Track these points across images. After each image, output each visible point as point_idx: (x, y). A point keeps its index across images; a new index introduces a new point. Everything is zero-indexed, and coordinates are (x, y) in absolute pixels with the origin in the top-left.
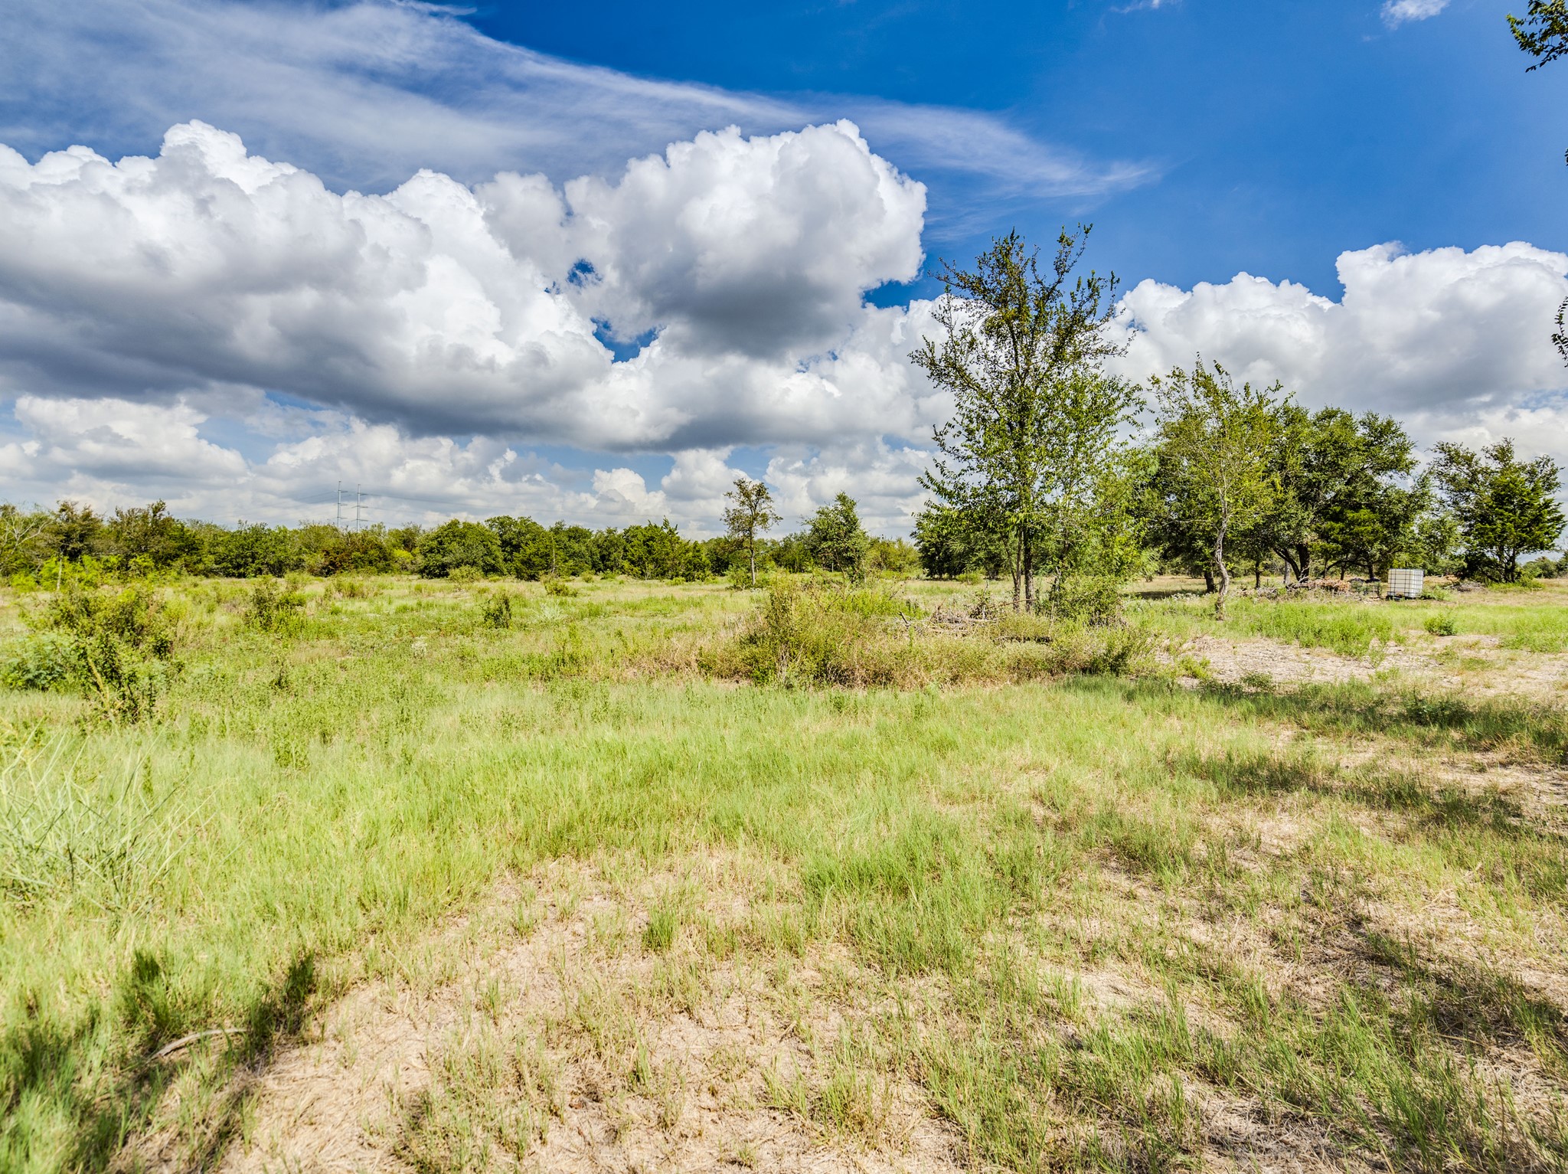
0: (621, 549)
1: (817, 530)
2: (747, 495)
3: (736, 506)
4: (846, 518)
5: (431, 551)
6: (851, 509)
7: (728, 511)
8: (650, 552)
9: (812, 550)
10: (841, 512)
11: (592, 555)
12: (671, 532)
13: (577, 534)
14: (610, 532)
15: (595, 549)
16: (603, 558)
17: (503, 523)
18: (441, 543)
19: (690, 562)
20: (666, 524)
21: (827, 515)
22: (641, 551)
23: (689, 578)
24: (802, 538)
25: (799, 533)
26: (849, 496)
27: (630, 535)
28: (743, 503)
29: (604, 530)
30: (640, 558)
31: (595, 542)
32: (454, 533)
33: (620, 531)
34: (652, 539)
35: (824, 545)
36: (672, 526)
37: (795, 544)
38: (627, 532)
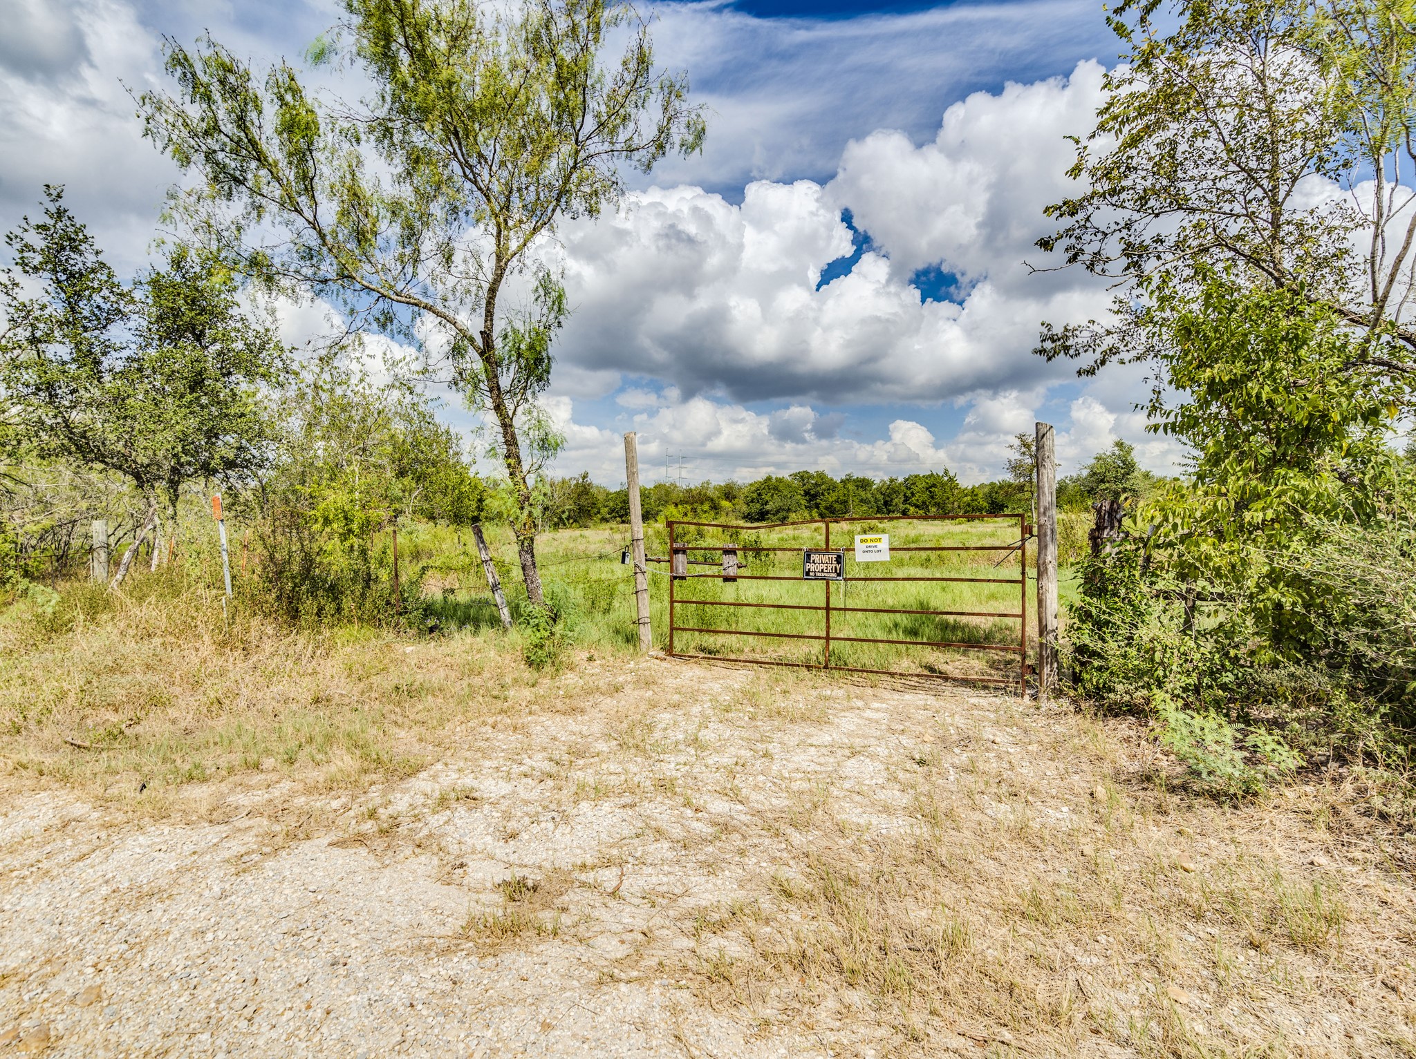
0: (901, 496)
1: (1094, 474)
2: (1028, 446)
3: (1018, 456)
4: (1124, 462)
5: (752, 501)
6: (1129, 453)
7: (1010, 461)
8: (932, 497)
9: (1089, 492)
10: (1119, 456)
11: (876, 500)
12: (951, 479)
13: (864, 484)
14: (892, 481)
15: (879, 497)
16: (886, 503)
17: (803, 477)
18: (759, 494)
19: (969, 505)
20: (946, 473)
21: (1105, 460)
22: (925, 497)
23: (970, 519)
24: (1078, 479)
25: (1075, 476)
26: (1127, 442)
27: (910, 482)
28: (1024, 453)
29: (886, 479)
30: (924, 503)
31: (879, 490)
32: (770, 486)
33: (901, 480)
34: (934, 485)
35: (1102, 486)
36: (951, 474)
37: (1071, 485)
38: (906, 480)
